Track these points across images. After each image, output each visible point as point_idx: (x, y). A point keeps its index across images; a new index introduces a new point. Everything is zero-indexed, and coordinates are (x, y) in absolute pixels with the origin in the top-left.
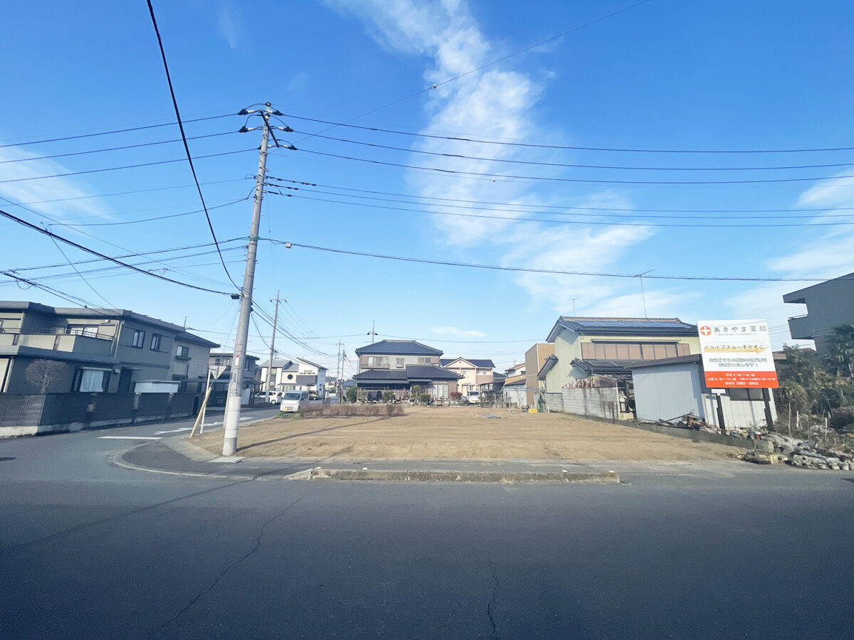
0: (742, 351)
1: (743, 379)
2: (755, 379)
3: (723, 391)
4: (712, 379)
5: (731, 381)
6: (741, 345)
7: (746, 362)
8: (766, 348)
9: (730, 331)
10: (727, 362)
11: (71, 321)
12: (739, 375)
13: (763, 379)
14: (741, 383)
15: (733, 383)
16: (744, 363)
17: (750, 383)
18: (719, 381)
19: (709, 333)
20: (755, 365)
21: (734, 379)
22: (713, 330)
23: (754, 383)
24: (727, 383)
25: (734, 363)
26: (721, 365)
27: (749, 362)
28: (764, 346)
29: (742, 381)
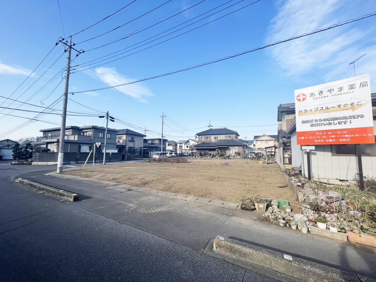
0: (336, 111)
1: (333, 136)
2: (347, 136)
3: (313, 148)
4: (303, 138)
5: (320, 139)
6: (336, 105)
7: (339, 121)
8: (365, 104)
9: (325, 93)
10: (318, 122)
11: (84, 131)
12: (329, 133)
13: (357, 135)
14: (331, 140)
15: (322, 141)
16: (336, 122)
17: (340, 140)
18: (308, 139)
19: (304, 99)
20: (348, 123)
21: (324, 137)
22: (308, 95)
23: (345, 140)
24: (316, 141)
25: (325, 122)
26: (312, 126)
27: (342, 120)
28: (362, 102)
29: (332, 138)
